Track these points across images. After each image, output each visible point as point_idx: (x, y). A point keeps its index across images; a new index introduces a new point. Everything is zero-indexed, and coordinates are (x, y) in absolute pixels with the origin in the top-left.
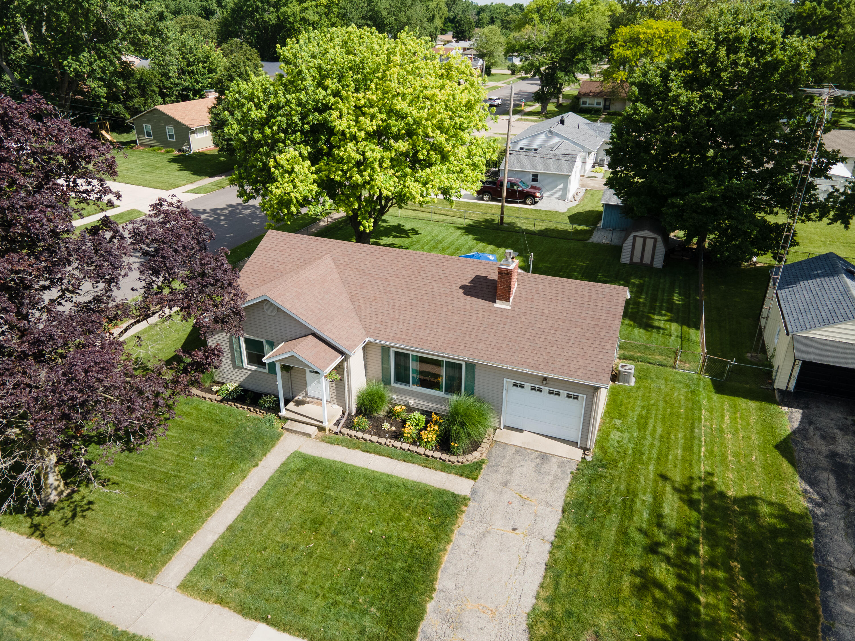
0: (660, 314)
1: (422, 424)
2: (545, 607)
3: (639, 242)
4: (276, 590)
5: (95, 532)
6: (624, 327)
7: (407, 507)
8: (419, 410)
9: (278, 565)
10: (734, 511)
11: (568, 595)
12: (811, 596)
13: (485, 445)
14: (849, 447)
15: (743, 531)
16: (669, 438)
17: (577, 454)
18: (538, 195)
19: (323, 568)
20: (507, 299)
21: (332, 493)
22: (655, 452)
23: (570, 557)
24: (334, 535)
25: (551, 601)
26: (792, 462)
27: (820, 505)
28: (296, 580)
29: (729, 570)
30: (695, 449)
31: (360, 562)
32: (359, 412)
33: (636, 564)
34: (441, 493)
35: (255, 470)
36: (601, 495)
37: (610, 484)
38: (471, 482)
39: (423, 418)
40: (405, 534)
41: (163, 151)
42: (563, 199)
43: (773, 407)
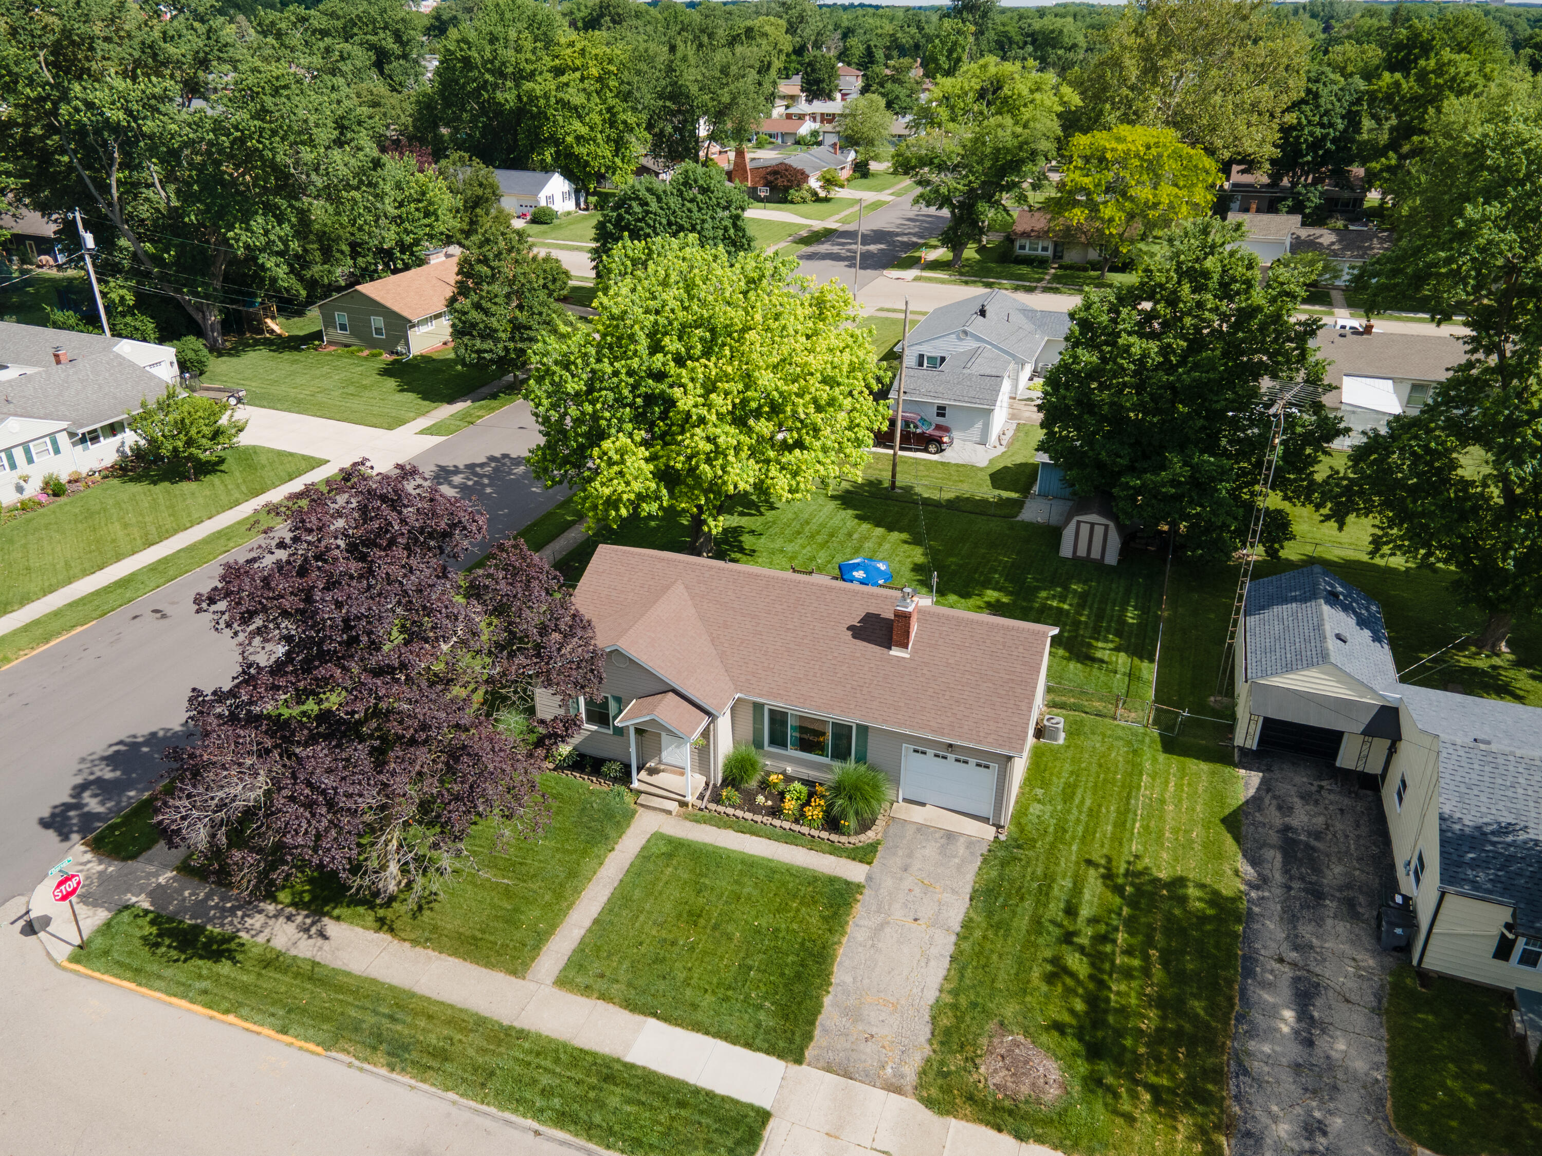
0: (1106, 640)
1: (804, 796)
2: (949, 999)
3: (1085, 530)
4: (662, 985)
5: (449, 926)
6: (1057, 660)
7: (795, 896)
8: (799, 780)
9: (658, 960)
10: (1162, 896)
11: (974, 986)
12: (1230, 983)
13: (880, 823)
14: (1306, 819)
15: (1169, 918)
16: (1099, 811)
17: (989, 832)
18: (945, 439)
19: (709, 963)
20: (905, 645)
21: (707, 882)
22: (1080, 829)
23: (977, 948)
24: (715, 928)
25: (955, 993)
26: (1237, 839)
27: (1257, 887)
28: (681, 976)
29: (1146, 958)
30: (1128, 825)
31: (747, 956)
32: (726, 782)
33: (1048, 954)
34: (832, 880)
35: (611, 855)
36: (1014, 881)
37: (1025, 868)
38: (866, 867)
39: (805, 790)
40: (795, 926)
41: (366, 352)
42: (983, 443)
43: (1228, 770)
